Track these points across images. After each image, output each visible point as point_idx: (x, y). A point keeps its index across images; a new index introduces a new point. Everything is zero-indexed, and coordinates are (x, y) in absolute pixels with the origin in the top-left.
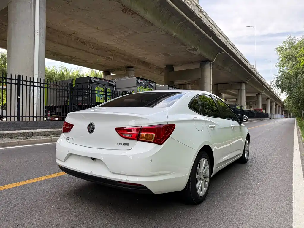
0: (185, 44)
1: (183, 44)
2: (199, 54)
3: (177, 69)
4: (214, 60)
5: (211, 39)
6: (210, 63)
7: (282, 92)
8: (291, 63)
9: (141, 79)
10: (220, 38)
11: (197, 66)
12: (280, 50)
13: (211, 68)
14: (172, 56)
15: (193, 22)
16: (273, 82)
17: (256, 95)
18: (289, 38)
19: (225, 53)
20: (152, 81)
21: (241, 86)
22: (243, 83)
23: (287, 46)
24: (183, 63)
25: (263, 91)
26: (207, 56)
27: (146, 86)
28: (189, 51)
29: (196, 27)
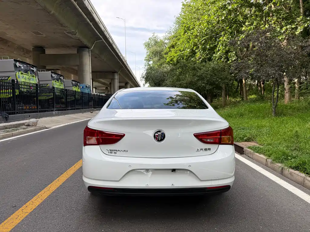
0: (64, 25)
1: (62, 25)
2: (78, 38)
3: (48, 52)
4: (92, 48)
5: (92, 25)
6: (88, 49)
7: (146, 83)
8: (156, 59)
9: (19, 61)
10: (100, 25)
11: (74, 51)
12: (148, 45)
13: (89, 56)
14: (44, 36)
15: (75, 3)
16: (143, 74)
17: (124, 85)
18: (153, 36)
19: (103, 41)
20: (33, 65)
21: (114, 76)
22: (115, 72)
23: (152, 42)
24: (57, 46)
25: (130, 81)
26: (86, 42)
27: (26, 71)
28: (66, 33)
29: (77, 9)
